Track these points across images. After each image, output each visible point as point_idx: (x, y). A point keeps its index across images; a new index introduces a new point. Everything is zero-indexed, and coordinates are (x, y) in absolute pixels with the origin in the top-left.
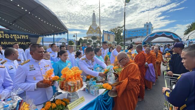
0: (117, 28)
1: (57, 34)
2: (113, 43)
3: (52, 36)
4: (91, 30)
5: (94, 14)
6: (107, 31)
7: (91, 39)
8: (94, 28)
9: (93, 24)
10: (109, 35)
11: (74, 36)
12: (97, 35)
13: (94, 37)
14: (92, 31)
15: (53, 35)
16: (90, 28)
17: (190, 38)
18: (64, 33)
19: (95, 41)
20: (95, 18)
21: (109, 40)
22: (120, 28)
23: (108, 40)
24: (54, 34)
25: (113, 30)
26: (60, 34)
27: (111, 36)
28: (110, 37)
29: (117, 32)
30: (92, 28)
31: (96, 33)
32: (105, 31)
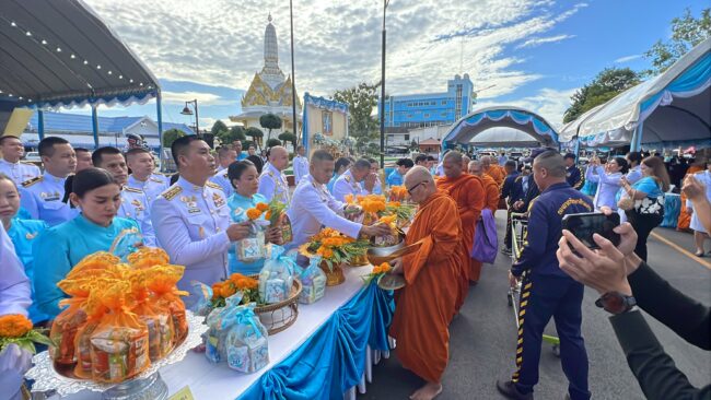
0: (358, 88)
1: (108, 100)
2: (345, 141)
3: (87, 109)
4: (258, 90)
5: (270, 30)
6: (321, 99)
7: (259, 127)
8: (273, 85)
9: (266, 66)
10: (326, 114)
11: (186, 111)
12: (284, 111)
13: (271, 116)
14: (264, 94)
15: (90, 102)
16: (257, 82)
17: (582, 134)
18: (140, 97)
19: (276, 134)
20: (276, 47)
21: (329, 131)
22: (367, 88)
23: (324, 132)
24: (93, 100)
25: (344, 94)
26: (123, 99)
27: (335, 116)
28: (331, 120)
29: (356, 105)
30: (264, 84)
31: (280, 104)
32: (313, 98)
